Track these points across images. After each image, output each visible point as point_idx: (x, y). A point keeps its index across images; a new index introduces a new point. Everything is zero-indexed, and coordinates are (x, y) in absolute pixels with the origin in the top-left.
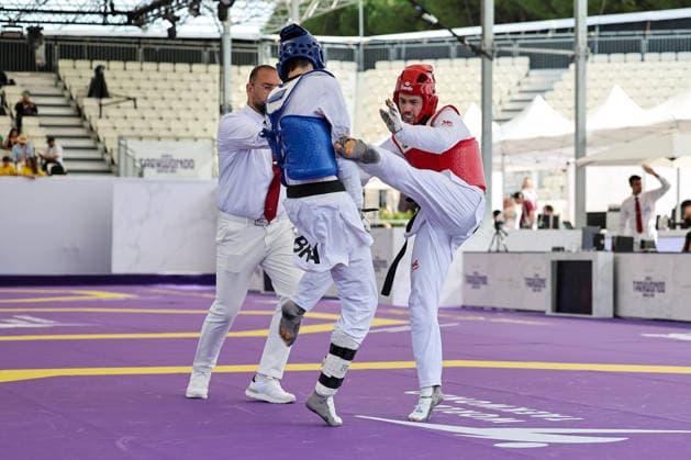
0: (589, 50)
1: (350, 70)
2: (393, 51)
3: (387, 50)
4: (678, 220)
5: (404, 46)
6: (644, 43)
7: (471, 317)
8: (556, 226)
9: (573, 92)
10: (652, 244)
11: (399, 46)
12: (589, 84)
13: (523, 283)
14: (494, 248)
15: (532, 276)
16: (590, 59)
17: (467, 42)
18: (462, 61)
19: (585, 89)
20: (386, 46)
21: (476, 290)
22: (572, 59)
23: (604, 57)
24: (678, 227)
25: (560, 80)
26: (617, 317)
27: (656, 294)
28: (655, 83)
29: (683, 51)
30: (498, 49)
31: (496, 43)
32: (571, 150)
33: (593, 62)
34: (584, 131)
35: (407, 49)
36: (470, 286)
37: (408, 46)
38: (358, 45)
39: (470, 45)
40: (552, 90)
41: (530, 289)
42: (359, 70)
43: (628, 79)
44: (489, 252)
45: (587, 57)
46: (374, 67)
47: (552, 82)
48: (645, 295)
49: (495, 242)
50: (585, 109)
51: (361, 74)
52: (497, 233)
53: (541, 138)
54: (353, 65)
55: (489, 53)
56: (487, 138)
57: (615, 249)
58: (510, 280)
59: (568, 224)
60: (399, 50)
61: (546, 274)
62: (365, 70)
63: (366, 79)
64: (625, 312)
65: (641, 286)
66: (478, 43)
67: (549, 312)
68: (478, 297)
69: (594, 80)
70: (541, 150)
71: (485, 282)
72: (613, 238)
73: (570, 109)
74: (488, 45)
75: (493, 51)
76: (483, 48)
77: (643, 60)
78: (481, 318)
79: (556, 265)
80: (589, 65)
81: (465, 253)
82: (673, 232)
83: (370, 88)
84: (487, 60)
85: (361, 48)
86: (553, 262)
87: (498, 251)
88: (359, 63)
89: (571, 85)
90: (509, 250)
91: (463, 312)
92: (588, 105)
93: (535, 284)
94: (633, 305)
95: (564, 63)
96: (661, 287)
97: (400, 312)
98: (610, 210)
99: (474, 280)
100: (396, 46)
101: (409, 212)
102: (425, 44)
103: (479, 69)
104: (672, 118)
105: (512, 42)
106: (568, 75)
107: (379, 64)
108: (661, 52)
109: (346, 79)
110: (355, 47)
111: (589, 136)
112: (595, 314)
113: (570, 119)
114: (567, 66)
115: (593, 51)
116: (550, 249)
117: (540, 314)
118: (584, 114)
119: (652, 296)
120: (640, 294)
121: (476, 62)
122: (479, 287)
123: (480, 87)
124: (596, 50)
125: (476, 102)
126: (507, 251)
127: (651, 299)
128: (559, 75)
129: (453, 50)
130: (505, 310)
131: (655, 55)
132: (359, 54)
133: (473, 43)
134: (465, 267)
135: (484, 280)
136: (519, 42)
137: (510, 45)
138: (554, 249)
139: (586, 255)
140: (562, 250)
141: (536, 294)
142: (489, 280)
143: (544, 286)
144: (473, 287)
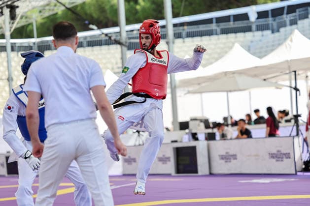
6: (184, 34)
13: (157, 160)
14: (137, 144)
15: (161, 156)
21: (130, 166)
24: (230, 126)
26: (211, 174)
27: (232, 161)
30: (129, 41)
44: (135, 146)
48: (226, 162)
49: (138, 140)
52: (139, 135)
55: (124, 43)
57: (206, 139)
61: (171, 154)
64: (216, 170)
65: (223, 157)
67: (173, 174)
71: (135, 161)
72: (205, 134)
76: (121, 41)
86: (174, 148)
87: (140, 145)
93: (164, 160)
94: (220, 167)
96: (234, 157)
99: (129, 161)
112: (200, 173)
116: (169, 141)
117: (169, 175)
119: (230, 162)
120: (223, 161)
122: (131, 164)
127: (229, 164)
138: (173, 142)
139: (193, 143)
140: (176, 141)
141: (164, 166)
142: (137, 160)
143: (169, 161)
144: (128, 164)
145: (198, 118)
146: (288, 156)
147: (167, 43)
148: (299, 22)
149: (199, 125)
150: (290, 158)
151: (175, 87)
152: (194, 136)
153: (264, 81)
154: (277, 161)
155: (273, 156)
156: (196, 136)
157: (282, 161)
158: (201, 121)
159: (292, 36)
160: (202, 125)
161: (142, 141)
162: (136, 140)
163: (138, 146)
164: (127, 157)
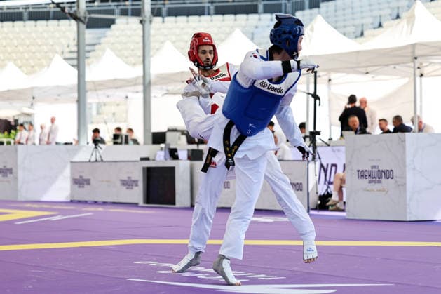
8: (127, 142)
9: (141, 44)
12: (152, 39)
13: (119, 183)
14: (93, 159)
15: (126, 178)
21: (81, 189)
30: (88, 16)
32: (141, 88)
36: (76, 186)
39: (69, 14)
41: (125, 188)
44: (90, 161)
45: (151, 22)
49: (94, 154)
52: (96, 148)
53: (115, 79)
55: (83, 19)
56: (81, 79)
57: (189, 158)
58: (108, 181)
59: (135, 142)
61: (139, 176)
67: (141, 203)
68: (84, 194)
70: (117, 88)
74: (82, 13)
75: (85, 18)
76: (78, 15)
79: (145, 170)
81: (71, 162)
86: (144, 168)
87: (96, 161)
92: (152, 53)
96: (227, 185)
98: (169, 130)
99: (79, 182)
101: (6, 133)
111: (153, 78)
112: (178, 205)
114: (110, 26)
116: (138, 159)
117: (135, 205)
122: (83, 187)
126: (102, 161)
130: (105, 203)
134: (72, 173)
135: (88, 182)
138: (142, 159)
139: (170, 163)
140: (147, 159)
141: (129, 191)
142: (92, 182)
143: (137, 185)
144: (79, 187)
145: (178, 129)
146: (298, 187)
147: (141, 22)
148: (322, 5)
149: (179, 138)
150: (302, 190)
151: (150, 83)
152: (173, 154)
156: (176, 154)
158: (183, 132)
159: (313, 23)
160: (184, 138)
161: (101, 157)
162: (92, 155)
163: (93, 162)
164: (77, 177)
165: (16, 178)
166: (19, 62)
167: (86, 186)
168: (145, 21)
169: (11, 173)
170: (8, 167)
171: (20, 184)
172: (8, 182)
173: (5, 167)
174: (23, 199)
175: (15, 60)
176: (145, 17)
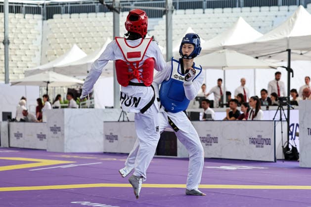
0: (174, 7)
1: (38, 19)
2: (63, 9)
3: (59, 8)
4: (225, 102)
5: (69, 5)
6: (205, 4)
7: (109, 159)
9: (165, 31)
10: (210, 116)
11: (66, 5)
12: (174, 26)
14: (121, 119)
16: (175, 12)
17: (104, 3)
18: (102, 14)
19: (171, 29)
20: (59, 6)
21: (111, 144)
22: (165, 12)
23: (182, 11)
24: (225, 106)
25: (158, 25)
27: (213, 144)
28: (211, 26)
29: (226, 7)
30: (122, 7)
31: (121, 3)
33: (176, 14)
34: (172, 53)
35: (71, 7)
36: (108, 141)
37: (72, 5)
38: (43, 5)
39: (107, 5)
40: (153, 30)
42: (44, 19)
43: (196, 24)
44: (119, 121)
45: (172, 11)
46: (52, 18)
47: (153, 26)
48: (207, 145)
50: (172, 41)
51: (45, 22)
54: (40, 17)
55: (118, 10)
58: (131, 137)
60: (66, 8)
62: (47, 19)
63: (48, 24)
65: (205, 139)
66: (111, 4)
68: (113, 147)
69: (177, 24)
71: (117, 139)
73: (163, 41)
74: (116, 6)
75: (119, 8)
76: (114, 7)
77: (204, 13)
78: (115, 159)
80: (174, 16)
81: (104, 122)
82: (222, 109)
83: (50, 29)
84: (116, 14)
85: (45, 6)
87: (124, 121)
88: (44, 15)
89: (164, 27)
90: (130, 120)
91: (104, 156)
92: (173, 38)
95: (159, 15)
96: (215, 140)
97: (68, 156)
99: (111, 138)
100: (64, 6)
102: (81, 5)
103: (112, 18)
104: (220, 45)
105: (130, 3)
106: (162, 21)
107: (55, 16)
108: (214, 8)
109: (37, 24)
110: (41, 6)
112: (179, 156)
113: (163, 47)
114: (161, 17)
115: (176, 8)
118: (172, 43)
119: (211, 145)
121: (110, 15)
122: (113, 142)
123: (112, 28)
124: (178, 7)
125: (111, 37)
126: (129, 121)
127: (210, 147)
128: (158, 22)
129: (97, 8)
131: (211, 10)
132: (44, 10)
133: (109, 4)
134: (104, 130)
135: (116, 137)
136: (134, 3)
137: (129, 5)
142: (119, 137)
144: (110, 142)
146: (268, 141)
150: (270, 144)
153: (256, 59)
154: (257, 147)
155: (253, 141)
157: (262, 147)
160: (197, 103)
161: (127, 118)
162: (121, 116)
163: (122, 122)
164: (109, 134)
165: (63, 135)
166: (80, 45)
167: (114, 141)
168: (168, 11)
169: (60, 131)
170: (58, 126)
171: (66, 139)
172: (57, 137)
173: (55, 125)
174: (68, 151)
175: (77, 43)
176: (168, 8)
